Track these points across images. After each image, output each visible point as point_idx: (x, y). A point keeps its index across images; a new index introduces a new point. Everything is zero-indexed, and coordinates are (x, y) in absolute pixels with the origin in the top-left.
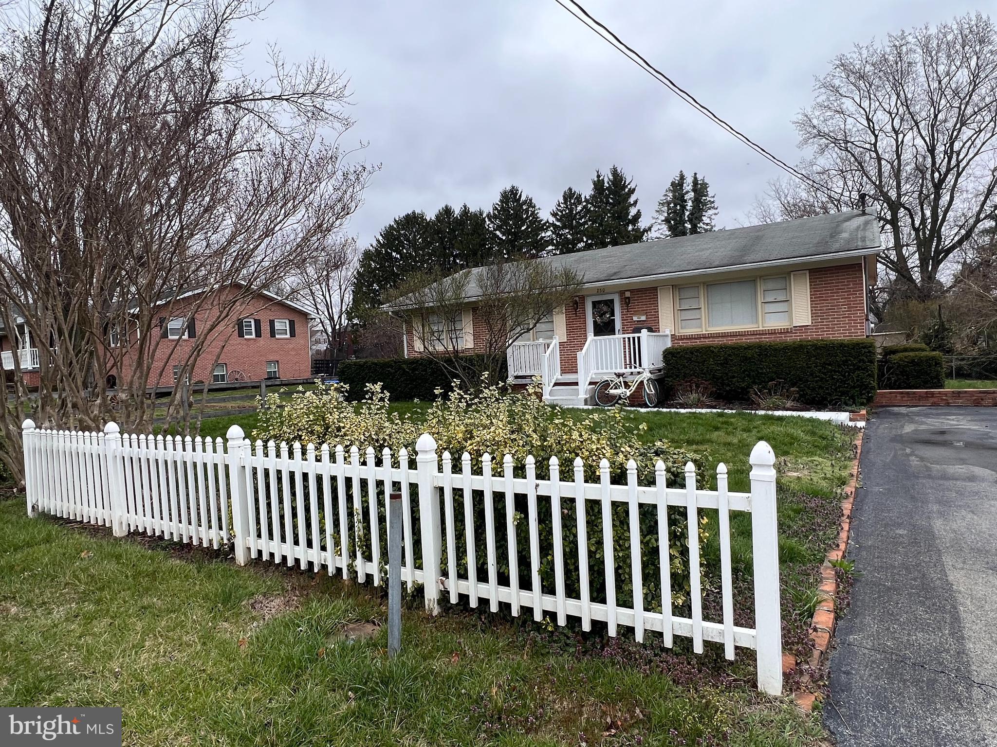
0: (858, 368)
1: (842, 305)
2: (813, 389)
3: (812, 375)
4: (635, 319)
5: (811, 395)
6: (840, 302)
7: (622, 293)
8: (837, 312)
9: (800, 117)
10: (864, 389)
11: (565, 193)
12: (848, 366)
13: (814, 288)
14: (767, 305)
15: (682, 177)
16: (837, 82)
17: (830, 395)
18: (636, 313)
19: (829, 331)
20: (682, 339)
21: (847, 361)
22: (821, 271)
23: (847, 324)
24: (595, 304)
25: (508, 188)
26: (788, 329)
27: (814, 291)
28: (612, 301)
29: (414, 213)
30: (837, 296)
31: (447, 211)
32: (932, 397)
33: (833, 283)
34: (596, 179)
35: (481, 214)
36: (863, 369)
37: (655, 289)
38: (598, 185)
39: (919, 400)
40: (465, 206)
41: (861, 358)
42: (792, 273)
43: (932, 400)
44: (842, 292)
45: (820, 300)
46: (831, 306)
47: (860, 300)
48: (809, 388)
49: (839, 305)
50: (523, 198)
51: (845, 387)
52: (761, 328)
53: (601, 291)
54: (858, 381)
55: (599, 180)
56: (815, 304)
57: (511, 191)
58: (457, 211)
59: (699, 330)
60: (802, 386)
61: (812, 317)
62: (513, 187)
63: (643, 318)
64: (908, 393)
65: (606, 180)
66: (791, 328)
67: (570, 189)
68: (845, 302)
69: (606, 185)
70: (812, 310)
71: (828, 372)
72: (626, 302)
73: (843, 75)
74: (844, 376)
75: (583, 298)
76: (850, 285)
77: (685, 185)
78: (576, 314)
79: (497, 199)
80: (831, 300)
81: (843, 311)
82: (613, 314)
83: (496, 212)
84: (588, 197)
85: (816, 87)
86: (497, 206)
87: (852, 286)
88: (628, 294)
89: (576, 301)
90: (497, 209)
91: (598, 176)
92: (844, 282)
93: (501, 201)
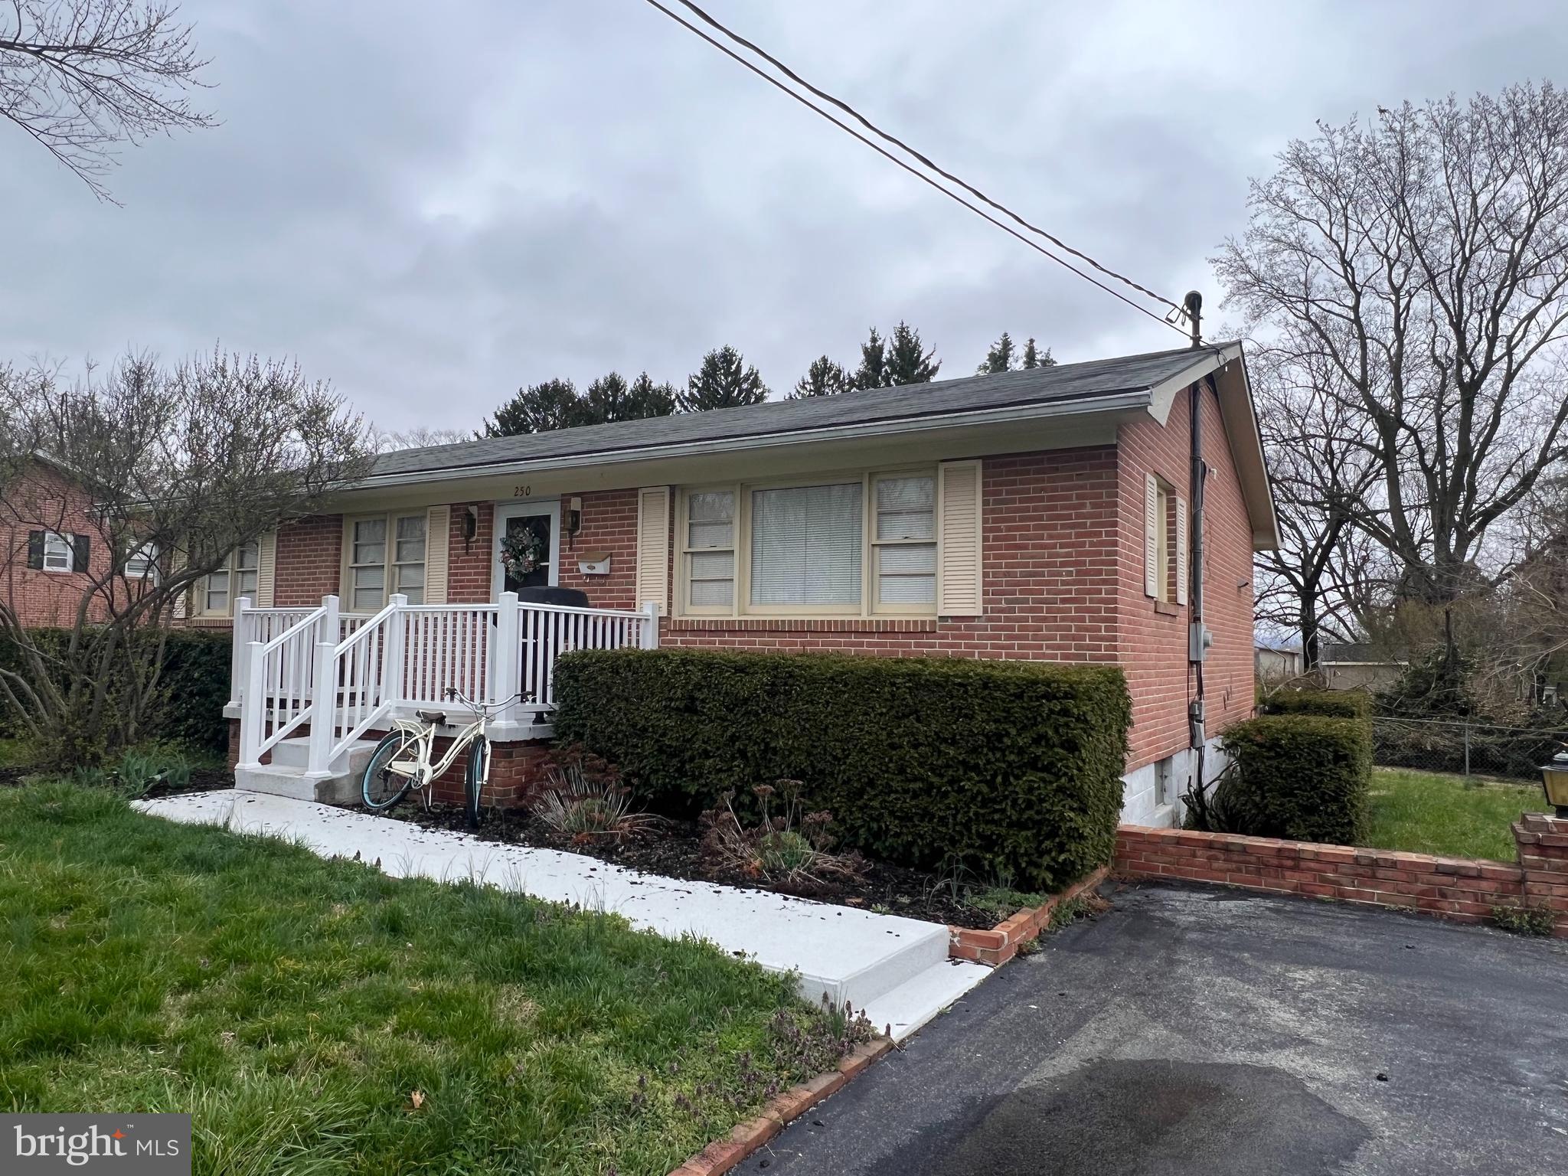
0: (1034, 764)
1: (1063, 564)
2: (905, 818)
3: (902, 771)
4: (584, 569)
5: (897, 835)
6: (1058, 555)
7: (565, 499)
8: (1048, 583)
9: (1224, 254)
10: (1048, 836)
11: (815, 365)
12: (1003, 751)
13: (993, 511)
14: (886, 554)
15: (1007, 345)
16: (1291, 193)
17: (953, 842)
18: (590, 556)
19: (1026, 638)
20: (682, 632)
21: (999, 737)
22: (1014, 464)
23: (1073, 619)
24: (512, 523)
25: (719, 351)
26: (923, 623)
27: (995, 520)
28: (547, 518)
29: (556, 382)
30: (1051, 537)
31: (614, 384)
32: (1295, 868)
33: (1041, 499)
34: (869, 345)
35: (669, 393)
36: (1046, 769)
37: (633, 492)
38: (873, 355)
39: (1258, 872)
40: (644, 378)
41: (1041, 728)
42: (942, 466)
43: (1293, 879)
44: (1063, 527)
45: (1008, 547)
46: (1035, 565)
47: (1108, 553)
48: (892, 813)
49: (1054, 564)
50: (744, 372)
51: (993, 822)
52: (865, 617)
53: (523, 494)
54: (1030, 805)
55: (873, 347)
56: (996, 557)
57: (724, 356)
58: (630, 385)
59: (724, 610)
60: (875, 804)
61: (985, 593)
62: (727, 350)
63: (601, 568)
64: (1227, 848)
65: (887, 348)
66: (933, 622)
67: (824, 360)
68: (1069, 555)
69: (886, 355)
70: (985, 575)
71: (948, 766)
72: (572, 523)
73: (1302, 181)
74: (991, 784)
75: (488, 509)
76: (1083, 506)
77: (1011, 359)
78: (467, 548)
79: (697, 367)
80: (1035, 547)
81: (1064, 583)
82: (544, 555)
83: (695, 391)
84: (854, 376)
85: (1253, 199)
86: (696, 381)
87: (1088, 510)
88: (576, 504)
89: (469, 515)
90: (695, 385)
91: (874, 340)
92: (1068, 498)
93: (704, 372)
